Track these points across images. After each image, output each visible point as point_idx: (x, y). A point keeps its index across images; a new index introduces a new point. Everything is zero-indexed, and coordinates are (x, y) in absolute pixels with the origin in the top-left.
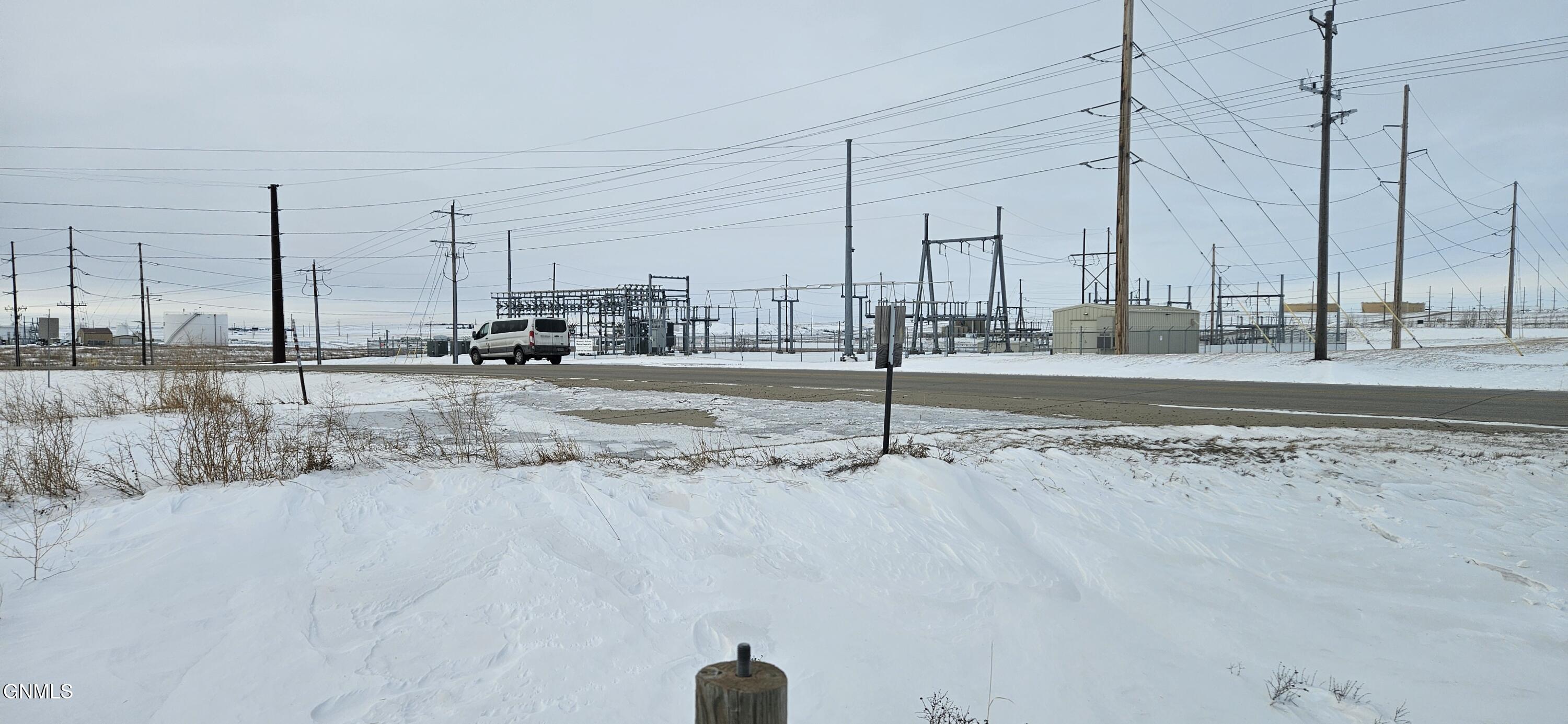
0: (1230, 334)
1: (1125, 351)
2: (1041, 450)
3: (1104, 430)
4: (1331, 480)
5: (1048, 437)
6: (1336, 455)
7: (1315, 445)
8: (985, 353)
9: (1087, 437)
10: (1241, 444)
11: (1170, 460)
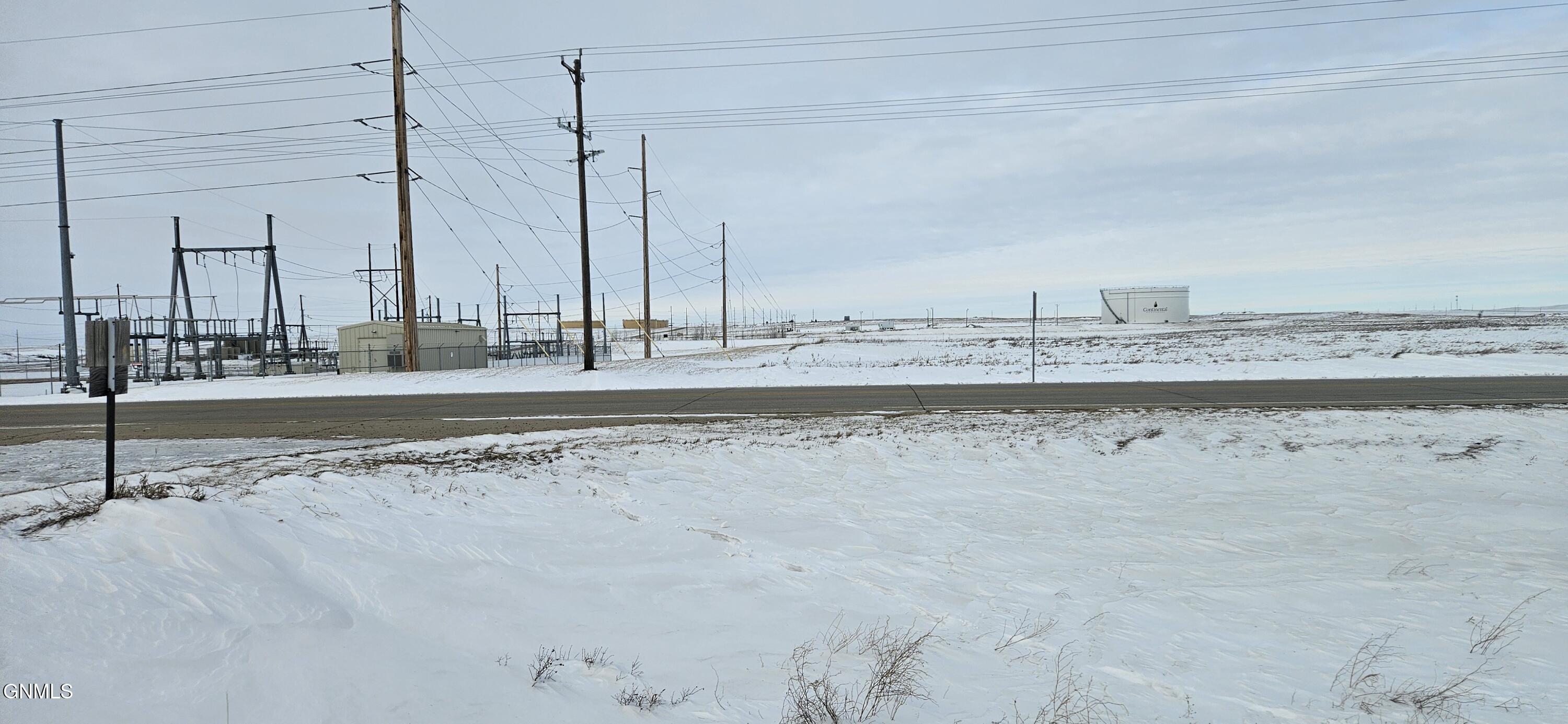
0: (517, 349)
1: (416, 367)
2: (315, 475)
3: (385, 448)
4: (589, 474)
5: (323, 461)
6: (594, 451)
7: (577, 445)
8: (261, 376)
9: (367, 457)
10: (515, 449)
11: (450, 471)
